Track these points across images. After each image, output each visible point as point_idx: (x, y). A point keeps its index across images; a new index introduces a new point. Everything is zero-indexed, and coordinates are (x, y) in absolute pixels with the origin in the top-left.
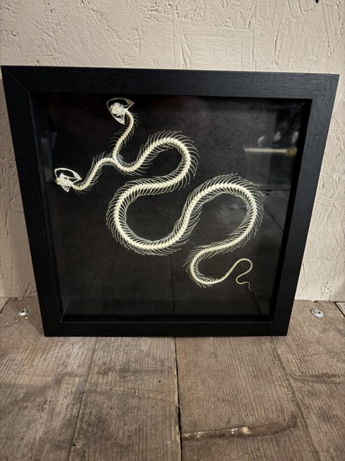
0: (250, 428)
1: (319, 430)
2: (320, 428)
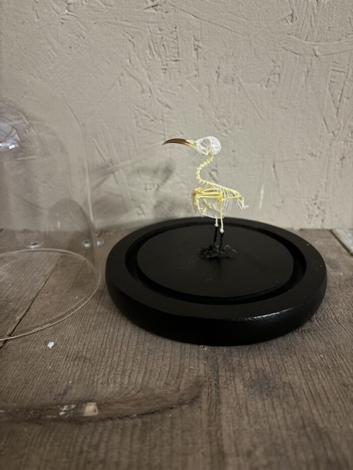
0: (99, 406)
1: (244, 411)
2: (247, 408)
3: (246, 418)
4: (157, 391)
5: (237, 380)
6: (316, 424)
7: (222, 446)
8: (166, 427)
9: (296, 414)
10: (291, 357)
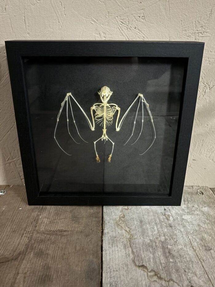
3: (29, 264)
4: (7, 256)
5: (32, 252)
6: (49, 265)
7: (19, 271)
8: (5, 266)
9: (45, 262)
10: (53, 245)
